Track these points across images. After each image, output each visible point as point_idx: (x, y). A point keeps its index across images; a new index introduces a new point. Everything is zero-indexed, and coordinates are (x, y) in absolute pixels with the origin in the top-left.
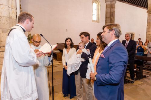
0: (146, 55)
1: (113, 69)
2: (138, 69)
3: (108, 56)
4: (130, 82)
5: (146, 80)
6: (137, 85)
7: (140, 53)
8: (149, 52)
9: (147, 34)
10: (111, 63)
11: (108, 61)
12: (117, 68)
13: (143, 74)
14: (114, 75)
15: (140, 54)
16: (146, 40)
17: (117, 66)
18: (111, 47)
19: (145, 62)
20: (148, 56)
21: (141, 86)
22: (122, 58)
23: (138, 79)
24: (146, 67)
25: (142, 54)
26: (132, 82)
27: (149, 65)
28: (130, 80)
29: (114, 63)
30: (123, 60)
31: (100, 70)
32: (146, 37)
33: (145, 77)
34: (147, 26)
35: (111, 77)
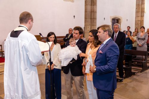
0: (135, 48)
1: (111, 61)
2: (127, 66)
3: (106, 52)
4: (119, 81)
5: (135, 77)
6: (126, 84)
7: (129, 45)
8: (138, 44)
9: (136, 20)
10: (108, 57)
11: (106, 56)
12: (113, 61)
13: (132, 71)
14: (111, 65)
15: (128, 48)
16: (135, 29)
17: (113, 59)
18: (107, 45)
19: (134, 57)
20: (137, 50)
21: (130, 84)
22: (116, 53)
23: (127, 77)
24: (135, 63)
25: (130, 47)
26: (121, 81)
27: (139, 60)
28: (119, 78)
29: (111, 57)
30: (117, 54)
31: (98, 64)
32: (135, 24)
33: (134, 74)
34: (136, 8)
35: (109, 67)
